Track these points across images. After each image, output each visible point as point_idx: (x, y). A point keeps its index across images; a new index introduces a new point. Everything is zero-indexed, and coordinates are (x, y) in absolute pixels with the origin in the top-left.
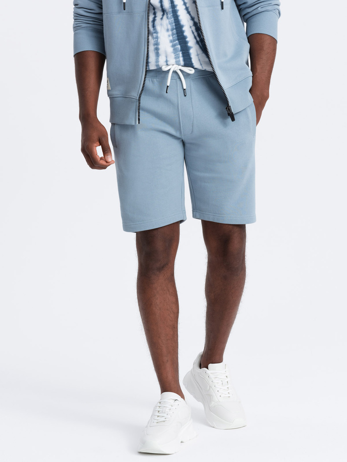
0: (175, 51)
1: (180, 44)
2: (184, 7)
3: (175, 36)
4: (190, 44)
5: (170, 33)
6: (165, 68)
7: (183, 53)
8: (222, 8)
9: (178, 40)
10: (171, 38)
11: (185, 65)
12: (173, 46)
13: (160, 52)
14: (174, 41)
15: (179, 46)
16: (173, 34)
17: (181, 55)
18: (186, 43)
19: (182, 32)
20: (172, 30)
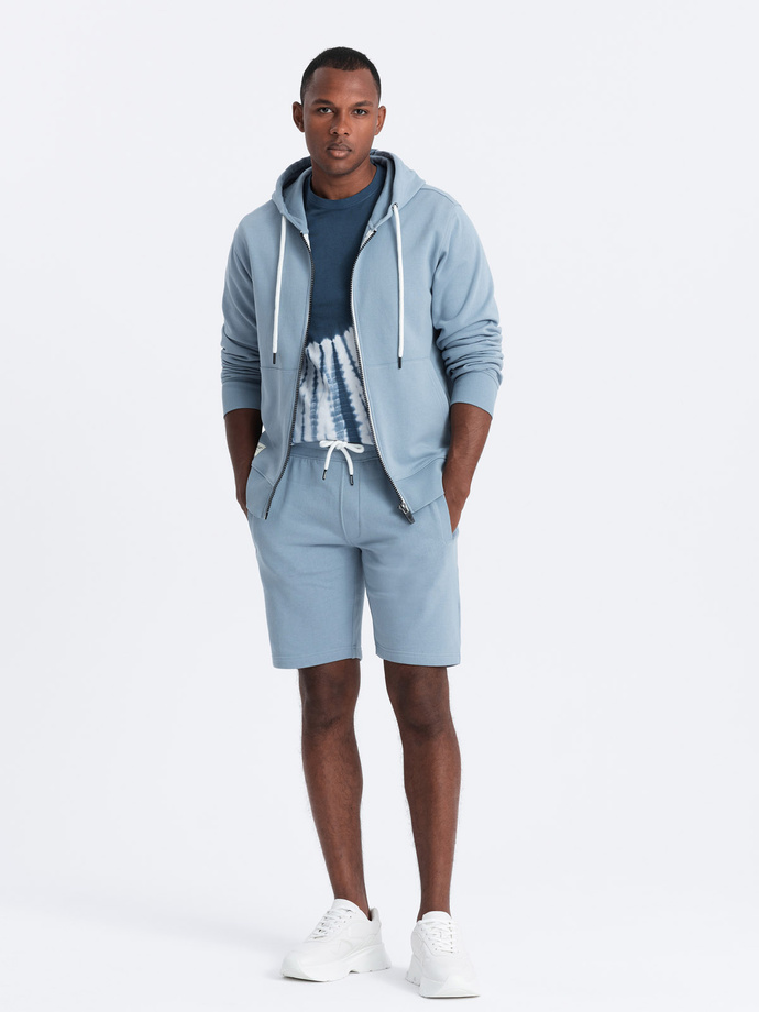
0: (338, 428)
1: (345, 419)
2: (352, 368)
3: (339, 407)
4: (358, 419)
5: (332, 402)
6: (323, 444)
7: (348, 432)
8: (400, 367)
9: (342, 412)
10: (333, 410)
11: (350, 442)
12: (336, 421)
13: (319, 427)
14: (337, 414)
15: (343, 422)
16: (335, 405)
17: (346, 434)
18: (354, 417)
19: (349, 402)
20: (335, 399)
